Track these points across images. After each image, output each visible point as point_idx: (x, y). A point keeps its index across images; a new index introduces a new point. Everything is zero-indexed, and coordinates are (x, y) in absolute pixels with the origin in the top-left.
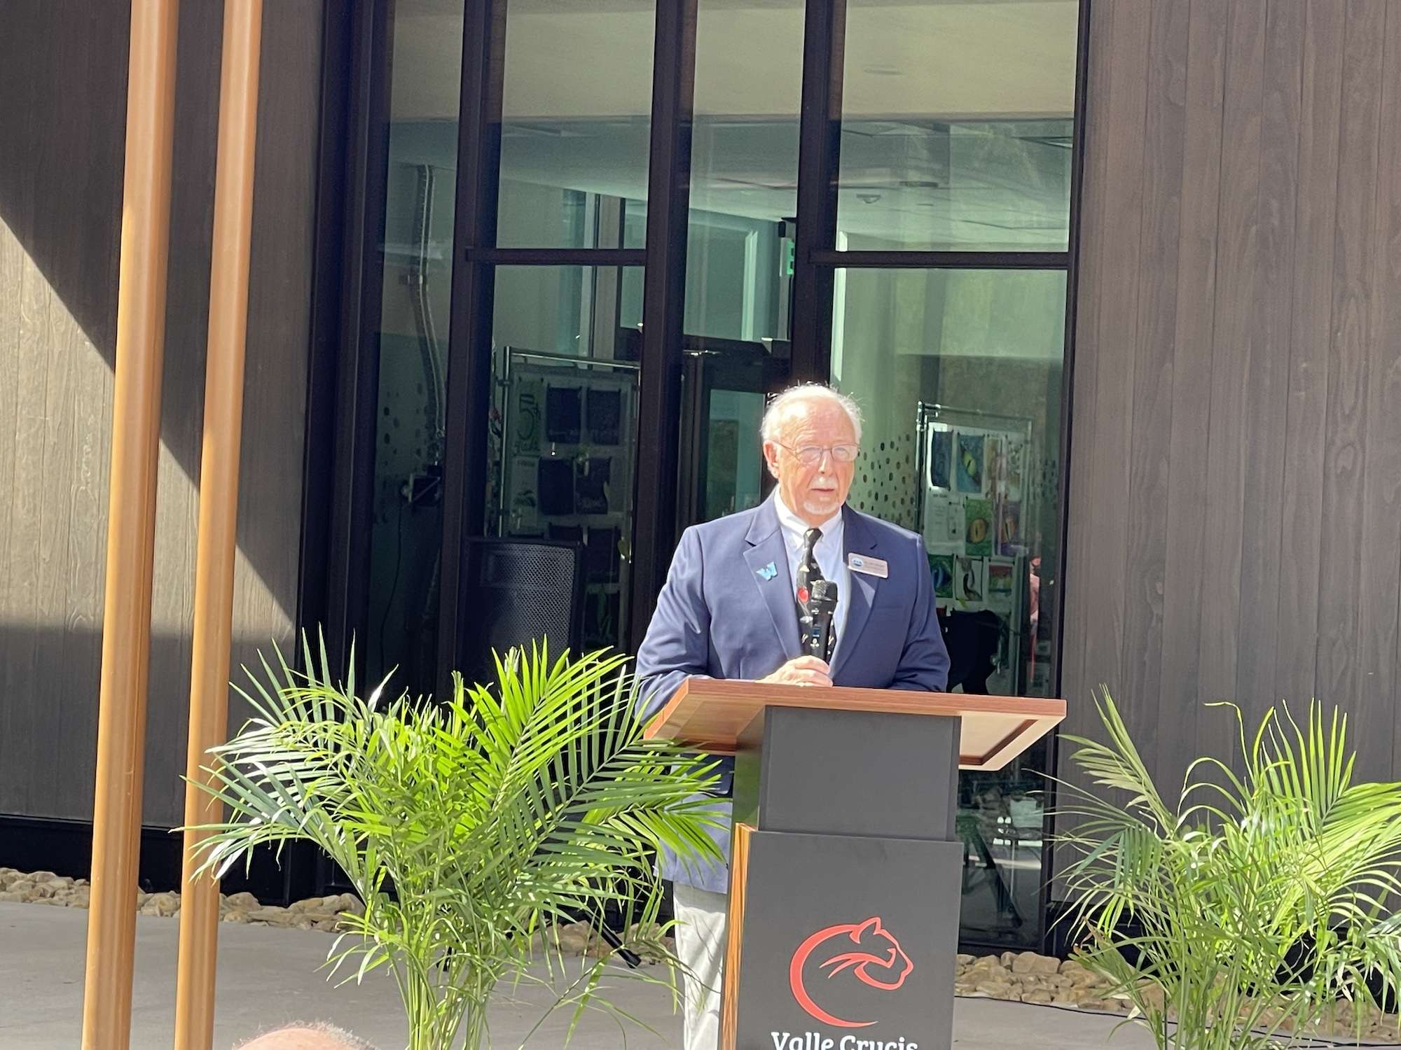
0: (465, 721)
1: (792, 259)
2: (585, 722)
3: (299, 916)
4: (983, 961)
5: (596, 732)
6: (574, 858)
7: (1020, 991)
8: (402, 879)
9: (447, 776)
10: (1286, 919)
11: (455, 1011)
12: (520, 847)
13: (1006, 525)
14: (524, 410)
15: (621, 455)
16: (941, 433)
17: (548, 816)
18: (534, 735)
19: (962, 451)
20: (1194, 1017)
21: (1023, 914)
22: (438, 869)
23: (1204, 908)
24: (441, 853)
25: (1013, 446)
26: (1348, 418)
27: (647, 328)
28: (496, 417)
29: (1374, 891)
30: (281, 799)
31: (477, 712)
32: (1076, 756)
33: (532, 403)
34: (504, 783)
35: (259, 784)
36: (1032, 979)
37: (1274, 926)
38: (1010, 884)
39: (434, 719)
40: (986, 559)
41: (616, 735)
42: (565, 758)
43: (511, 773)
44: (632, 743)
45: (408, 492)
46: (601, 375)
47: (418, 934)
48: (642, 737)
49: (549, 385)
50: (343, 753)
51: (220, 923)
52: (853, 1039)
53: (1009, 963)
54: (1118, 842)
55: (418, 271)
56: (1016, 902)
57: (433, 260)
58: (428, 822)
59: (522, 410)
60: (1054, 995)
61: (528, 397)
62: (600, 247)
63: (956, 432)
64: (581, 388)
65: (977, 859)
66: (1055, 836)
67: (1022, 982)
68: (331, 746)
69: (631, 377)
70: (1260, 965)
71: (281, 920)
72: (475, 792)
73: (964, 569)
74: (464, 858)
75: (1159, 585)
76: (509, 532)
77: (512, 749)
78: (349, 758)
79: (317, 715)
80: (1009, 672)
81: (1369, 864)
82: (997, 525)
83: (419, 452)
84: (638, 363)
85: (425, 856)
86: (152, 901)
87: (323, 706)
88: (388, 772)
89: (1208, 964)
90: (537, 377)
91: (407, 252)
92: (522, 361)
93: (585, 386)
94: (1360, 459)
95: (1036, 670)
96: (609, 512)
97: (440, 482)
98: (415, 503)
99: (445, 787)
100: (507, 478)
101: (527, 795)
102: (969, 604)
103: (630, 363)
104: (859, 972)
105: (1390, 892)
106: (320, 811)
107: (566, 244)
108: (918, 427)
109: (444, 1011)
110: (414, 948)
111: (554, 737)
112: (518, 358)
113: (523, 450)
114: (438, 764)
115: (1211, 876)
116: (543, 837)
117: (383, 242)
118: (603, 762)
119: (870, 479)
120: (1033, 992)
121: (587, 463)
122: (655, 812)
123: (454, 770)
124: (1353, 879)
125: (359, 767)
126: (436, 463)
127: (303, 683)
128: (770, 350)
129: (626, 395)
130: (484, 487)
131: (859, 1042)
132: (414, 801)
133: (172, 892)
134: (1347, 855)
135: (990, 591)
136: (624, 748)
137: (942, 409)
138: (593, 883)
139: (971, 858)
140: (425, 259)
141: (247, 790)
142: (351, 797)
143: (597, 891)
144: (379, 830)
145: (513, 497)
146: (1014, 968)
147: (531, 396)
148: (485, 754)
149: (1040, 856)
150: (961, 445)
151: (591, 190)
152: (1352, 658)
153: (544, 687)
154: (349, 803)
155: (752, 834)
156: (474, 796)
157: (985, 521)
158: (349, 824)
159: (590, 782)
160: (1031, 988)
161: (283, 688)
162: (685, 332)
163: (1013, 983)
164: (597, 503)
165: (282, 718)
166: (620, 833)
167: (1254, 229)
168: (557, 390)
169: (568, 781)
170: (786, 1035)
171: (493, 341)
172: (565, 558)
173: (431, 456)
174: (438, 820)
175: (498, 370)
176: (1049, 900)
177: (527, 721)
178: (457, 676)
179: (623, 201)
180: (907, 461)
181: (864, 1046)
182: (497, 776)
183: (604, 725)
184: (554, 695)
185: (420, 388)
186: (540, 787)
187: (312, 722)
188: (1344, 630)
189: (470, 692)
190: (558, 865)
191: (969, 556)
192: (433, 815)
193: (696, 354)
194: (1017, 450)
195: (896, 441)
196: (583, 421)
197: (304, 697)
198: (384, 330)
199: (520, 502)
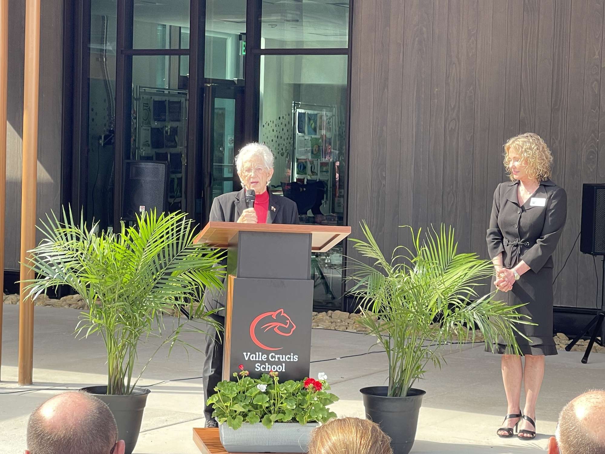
0: (126, 240)
1: (244, 48)
2: (171, 238)
3: (65, 303)
4: (320, 314)
5: (175, 242)
6: (169, 290)
7: (335, 326)
8: (103, 299)
9: (119, 260)
10: (433, 306)
11: (125, 347)
12: (148, 286)
14: (145, 109)
15: (182, 125)
16: (301, 113)
17: (158, 274)
18: (152, 244)
19: (309, 119)
20: (400, 342)
22: (117, 295)
23: (403, 302)
24: (118, 289)
25: (328, 117)
26: (453, 110)
27: (190, 76)
28: (134, 113)
29: (465, 295)
30: (57, 270)
31: (130, 236)
32: (355, 246)
33: (148, 106)
34: (141, 262)
35: (47, 264)
36: (339, 321)
37: (429, 308)
38: (330, 284)
39: (114, 238)
40: (319, 160)
41: (182, 243)
42: (164, 252)
43: (143, 258)
44: (189, 246)
45: (102, 142)
46: (173, 95)
47: (109, 319)
48: (192, 243)
49: (154, 100)
50: (79, 252)
51: (34, 306)
52: (274, 354)
53: (330, 315)
54: (368, 278)
55: (103, 55)
56: (332, 290)
57: (109, 50)
58: (113, 278)
59: (144, 110)
60: (347, 327)
61: (146, 105)
62: (172, 48)
63: (307, 113)
64: (166, 100)
65: (317, 274)
67: (335, 323)
68: (75, 250)
69: (185, 96)
70: (424, 322)
71: (57, 304)
72: (130, 266)
73: (311, 164)
74: (127, 290)
75: (384, 173)
76: (140, 156)
77: (144, 249)
78: (82, 254)
79: (69, 238)
80: (328, 203)
81: (464, 284)
82: (323, 146)
83: (105, 125)
84: (188, 90)
85: (112, 290)
86: (8, 299)
88: (97, 259)
89: (405, 323)
90: (149, 97)
91: (99, 47)
92: (144, 91)
93: (167, 99)
94: (457, 125)
95: (338, 200)
96: (178, 147)
97: (114, 136)
98: (105, 145)
99: (119, 264)
100: (139, 135)
101: (150, 266)
102: (312, 176)
103: (184, 90)
104: (276, 330)
105: (471, 295)
106: (72, 274)
107: (159, 47)
108: (293, 111)
109: (120, 347)
110: (108, 325)
111: (159, 244)
112: (142, 90)
113: (145, 124)
114: (116, 256)
115: (405, 290)
116: (156, 281)
117: (90, 43)
118: (178, 253)
120: (339, 326)
121: (169, 130)
122: (199, 271)
123: (122, 258)
124: (457, 290)
125: (86, 257)
126: (112, 129)
127: (64, 227)
128: (237, 83)
129: (183, 103)
130: (130, 138)
131: (276, 356)
132: (107, 270)
133: (16, 294)
134: (456, 280)
135: (321, 171)
136: (186, 247)
137: (301, 104)
138: (176, 299)
139: (315, 273)
140: (106, 50)
141: (43, 266)
142: (83, 268)
143: (178, 302)
144: (94, 281)
145: (141, 142)
146: (332, 317)
147: (148, 104)
148: (133, 251)
149: (341, 274)
151: (168, 24)
152: (456, 199)
153: (155, 226)
154: (83, 270)
155: (235, 279)
157: (318, 146)
158: (82, 279)
159: (173, 261)
160: (339, 324)
161: (56, 229)
162: (205, 77)
163: (332, 323)
164: (173, 144)
165: (57, 240)
166: (186, 280)
167: (417, 39)
168: (157, 101)
169: (165, 260)
170: (249, 354)
171: (133, 84)
172: (162, 168)
173: (110, 126)
174: (116, 277)
175: (134, 95)
176: (345, 291)
177: (149, 239)
178: (122, 223)
179: (180, 28)
180: (289, 123)
181: (278, 357)
182: (138, 259)
183: (178, 239)
184: (159, 229)
185: (105, 101)
186: (155, 263)
187: (67, 241)
188: (452, 188)
189: (127, 229)
190: (162, 292)
191: (312, 159)
192: (114, 275)
193: (209, 85)
194: (330, 119)
195: (284, 116)
196: (167, 111)
197: (64, 232)
198: (91, 77)
199: (144, 145)
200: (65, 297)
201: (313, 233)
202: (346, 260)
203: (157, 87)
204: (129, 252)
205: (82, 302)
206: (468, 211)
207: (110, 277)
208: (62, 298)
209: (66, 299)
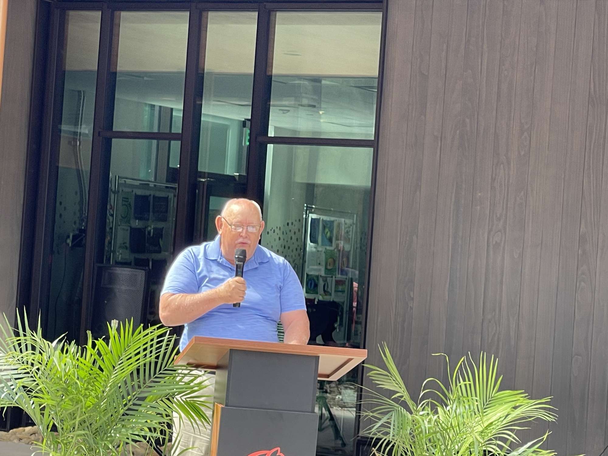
0: (92, 353)
1: (248, 138)
2: (148, 356)
3: (14, 436)
5: (153, 360)
6: (141, 418)
8: (61, 426)
9: (83, 378)
10: (465, 452)
12: (115, 412)
13: (343, 262)
14: (125, 205)
15: (168, 226)
16: (315, 219)
17: (129, 398)
18: (125, 361)
19: (324, 227)
21: (346, 440)
22: (78, 421)
23: (428, 445)
24: (79, 414)
25: (347, 226)
26: (499, 219)
27: (181, 168)
28: (111, 208)
29: (505, 440)
30: (5, 388)
31: (98, 349)
32: (370, 374)
33: (127, 202)
34: (110, 383)
38: (341, 427)
40: (334, 277)
41: (162, 363)
42: (138, 371)
43: (113, 378)
44: (169, 366)
45: (69, 241)
46: (160, 189)
47: (68, 451)
48: (173, 364)
49: (135, 194)
50: (36, 367)
54: (392, 416)
55: (77, 139)
57: (84, 134)
58: (74, 400)
59: (123, 205)
61: (125, 199)
62: (161, 131)
63: (321, 219)
64: (150, 195)
65: (326, 414)
66: (361, 412)
68: (30, 363)
69: (174, 191)
71: (5, 438)
72: (96, 387)
73: (324, 281)
74: (90, 416)
75: (412, 294)
76: (116, 261)
77: (114, 367)
78: (38, 369)
79: (24, 349)
80: (343, 329)
81: (503, 427)
82: (339, 261)
83: (75, 223)
84: (177, 184)
85: (73, 416)
87: (26, 345)
88: (56, 376)
90: (130, 190)
91: (73, 130)
92: (123, 182)
93: (152, 194)
94: (504, 237)
95: (355, 327)
96: (162, 252)
97: (85, 236)
98: (73, 246)
99: (82, 384)
100: (116, 235)
101: (120, 388)
102: (325, 297)
103: (173, 184)
105: (512, 441)
106: (23, 394)
108: (304, 216)
111: (134, 362)
112: (122, 181)
113: (123, 223)
114: (79, 373)
116: (126, 408)
117: (61, 124)
118: (156, 374)
119: (282, 239)
121: (152, 231)
123: (86, 376)
124: (496, 434)
125: (43, 373)
126: (83, 228)
127: (17, 334)
128: (237, 179)
129: (171, 199)
130: (105, 239)
132: (67, 390)
134: (494, 423)
135: (336, 291)
136: (166, 368)
137: (315, 208)
138: (150, 430)
139: (323, 413)
140: (80, 133)
142: (39, 388)
143: (152, 434)
144: (51, 402)
145: (118, 245)
147: (127, 198)
148: (102, 370)
150: (324, 225)
151: (157, 104)
152: (498, 328)
153: (130, 340)
154: (38, 390)
155: (222, 408)
156: (96, 388)
157: (334, 260)
158: (37, 400)
159: (149, 383)
161: (9, 337)
162: (199, 170)
164: (156, 248)
165: (8, 350)
167: (458, 132)
168: (139, 196)
169: (139, 382)
171: (110, 173)
172: (141, 274)
173: (81, 224)
174: (78, 399)
175: (112, 186)
177: (121, 355)
178: (89, 333)
179: (172, 109)
180: (299, 230)
182: (107, 380)
183: (157, 358)
184: (135, 344)
185: (76, 193)
186: (126, 383)
187: (21, 352)
188: (495, 315)
189: (95, 341)
190: (134, 421)
191: (326, 275)
192: (76, 397)
193: (203, 180)
194: (349, 227)
195: (294, 223)
196: (151, 210)
197: (18, 341)
198: (60, 165)
199: (120, 247)
200: (15, 430)
201: (321, 355)
202: (361, 392)
203: (140, 178)
204: (96, 369)
205: (35, 436)
206: (513, 342)
207: (71, 400)
208: (11, 431)
209: (16, 432)
